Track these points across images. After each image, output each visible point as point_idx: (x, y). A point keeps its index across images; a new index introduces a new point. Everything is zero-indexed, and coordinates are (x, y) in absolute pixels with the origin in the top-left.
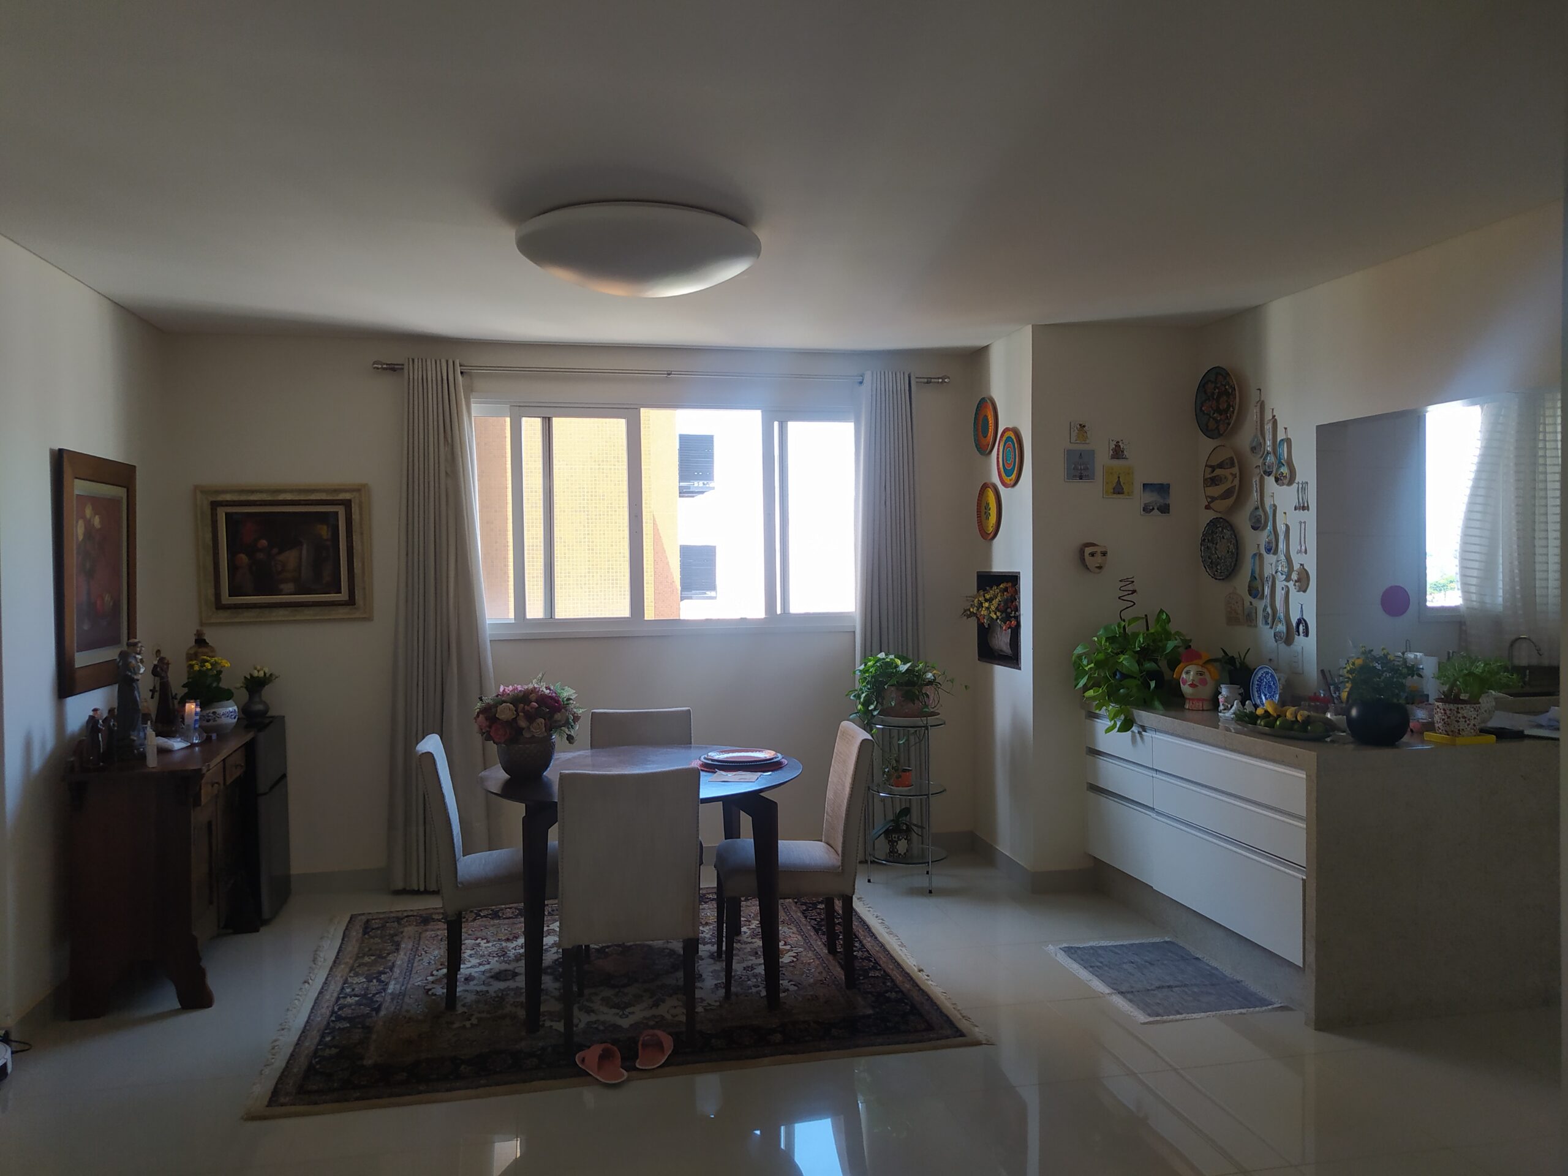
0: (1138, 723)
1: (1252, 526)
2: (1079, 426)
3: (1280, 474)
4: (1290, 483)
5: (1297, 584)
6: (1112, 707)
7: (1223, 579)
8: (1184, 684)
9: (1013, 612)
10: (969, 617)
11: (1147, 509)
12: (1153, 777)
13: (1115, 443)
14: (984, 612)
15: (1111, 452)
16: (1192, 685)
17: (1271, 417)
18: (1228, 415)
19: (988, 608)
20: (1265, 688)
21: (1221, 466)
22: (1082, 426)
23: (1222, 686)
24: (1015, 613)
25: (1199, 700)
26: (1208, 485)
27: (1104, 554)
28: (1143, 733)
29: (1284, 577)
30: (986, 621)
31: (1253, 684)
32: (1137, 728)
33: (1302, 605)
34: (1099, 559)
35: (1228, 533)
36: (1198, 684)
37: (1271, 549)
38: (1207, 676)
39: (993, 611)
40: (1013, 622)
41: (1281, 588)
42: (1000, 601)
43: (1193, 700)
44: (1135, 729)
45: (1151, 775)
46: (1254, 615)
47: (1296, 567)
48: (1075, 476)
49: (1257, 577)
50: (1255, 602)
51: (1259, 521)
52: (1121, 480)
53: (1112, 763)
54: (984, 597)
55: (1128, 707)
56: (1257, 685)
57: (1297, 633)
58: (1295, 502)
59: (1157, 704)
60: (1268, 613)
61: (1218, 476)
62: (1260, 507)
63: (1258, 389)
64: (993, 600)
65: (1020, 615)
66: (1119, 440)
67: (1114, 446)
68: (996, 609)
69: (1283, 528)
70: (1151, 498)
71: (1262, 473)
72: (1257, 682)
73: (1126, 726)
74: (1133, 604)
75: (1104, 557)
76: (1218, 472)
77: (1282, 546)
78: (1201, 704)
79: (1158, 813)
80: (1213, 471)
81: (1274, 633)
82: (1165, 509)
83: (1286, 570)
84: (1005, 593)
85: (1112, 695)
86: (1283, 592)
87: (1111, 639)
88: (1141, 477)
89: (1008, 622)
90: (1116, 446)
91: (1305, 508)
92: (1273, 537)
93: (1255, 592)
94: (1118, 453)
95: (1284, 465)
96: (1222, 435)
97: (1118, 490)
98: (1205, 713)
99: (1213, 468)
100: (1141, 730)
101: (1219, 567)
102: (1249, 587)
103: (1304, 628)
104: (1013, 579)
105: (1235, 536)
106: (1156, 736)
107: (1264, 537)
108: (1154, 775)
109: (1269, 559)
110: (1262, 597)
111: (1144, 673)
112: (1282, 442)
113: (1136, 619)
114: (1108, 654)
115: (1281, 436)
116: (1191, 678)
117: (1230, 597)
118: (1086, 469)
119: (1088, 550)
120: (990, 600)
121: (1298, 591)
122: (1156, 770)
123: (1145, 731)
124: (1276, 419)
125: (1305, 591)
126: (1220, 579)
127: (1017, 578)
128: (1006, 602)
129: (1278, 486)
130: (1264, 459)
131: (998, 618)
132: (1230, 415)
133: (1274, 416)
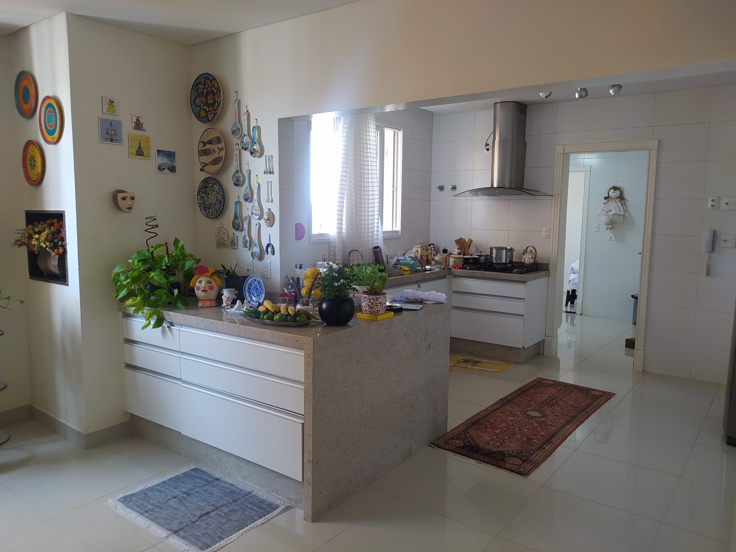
0: (168, 320)
1: (234, 183)
2: (109, 102)
3: (253, 150)
4: (261, 156)
5: (267, 221)
6: (146, 310)
7: (214, 218)
8: (198, 290)
9: (60, 242)
10: (20, 246)
11: (160, 168)
12: (180, 357)
13: (136, 118)
14: (34, 242)
15: (134, 124)
16: (204, 291)
17: (246, 112)
18: (215, 108)
19: (37, 239)
20: (253, 290)
21: (210, 142)
22: (112, 102)
23: (224, 290)
24: (62, 243)
25: (208, 300)
26: (201, 155)
27: (133, 198)
28: (172, 327)
29: (258, 217)
30: (36, 249)
31: (245, 287)
32: (167, 324)
33: (270, 235)
34: (129, 202)
35: (216, 188)
36: (208, 290)
37: (248, 199)
38: (214, 284)
39: (43, 241)
40: (60, 250)
41: (255, 224)
42: (48, 234)
43: (204, 300)
44: (165, 325)
45: (179, 356)
46: (236, 241)
47: (266, 210)
48: (107, 139)
49: (239, 217)
50: (237, 233)
51: (238, 180)
52: (141, 145)
53: (146, 349)
54: (34, 230)
55: (159, 309)
56: (248, 288)
57: (267, 253)
58: (264, 168)
59: (180, 305)
60: (246, 240)
61: (208, 149)
62: (239, 171)
63: (236, 92)
64: (42, 232)
65: (66, 244)
66: (139, 116)
67: (136, 120)
68: (45, 240)
69: (257, 186)
70: (163, 160)
71: (241, 148)
72: (248, 287)
73: (159, 323)
74: (156, 235)
75: (132, 201)
76: (208, 146)
77: (255, 197)
78: (209, 303)
79: (184, 382)
80: (204, 146)
81: (252, 253)
82: (172, 169)
83: (259, 212)
84: (52, 227)
85: (146, 302)
86: (257, 227)
87: (144, 261)
88: (155, 145)
89: (56, 250)
90: (137, 120)
91: (272, 172)
92: (249, 191)
93: (237, 227)
94: (138, 126)
95: (256, 144)
96: (211, 120)
97: (140, 153)
98: (212, 308)
99: (205, 144)
100: (169, 325)
101: (210, 210)
102: (233, 223)
103: (272, 249)
104: (59, 217)
105: (222, 190)
106: (183, 329)
107: (243, 190)
108: (181, 356)
109: (246, 205)
110: (242, 230)
111: (169, 284)
112: (255, 129)
113: (160, 246)
114: (141, 271)
115: (253, 124)
116: (203, 285)
117: (219, 230)
118: (116, 135)
119: (120, 196)
120: (39, 233)
121: (268, 226)
122: (182, 352)
123: (173, 326)
124: (249, 113)
125: (272, 226)
126: (212, 218)
127: (63, 215)
128: (53, 234)
129: (253, 157)
130: (242, 139)
131: (47, 246)
132: (216, 108)
133: (248, 111)
